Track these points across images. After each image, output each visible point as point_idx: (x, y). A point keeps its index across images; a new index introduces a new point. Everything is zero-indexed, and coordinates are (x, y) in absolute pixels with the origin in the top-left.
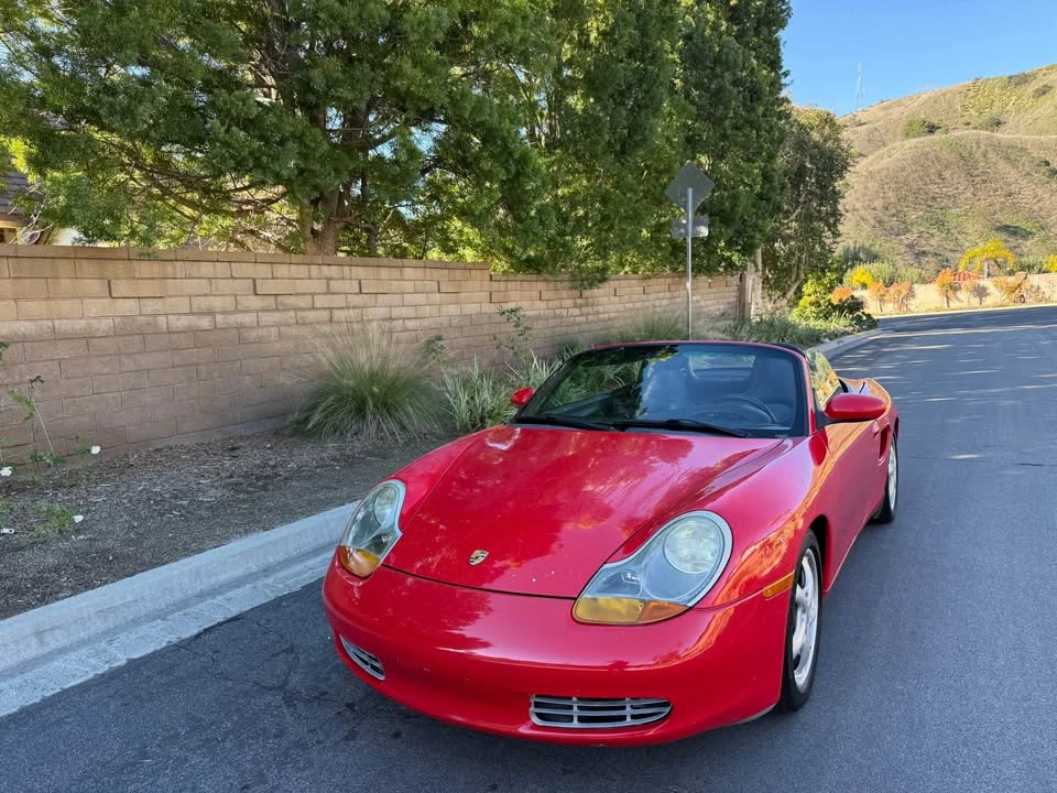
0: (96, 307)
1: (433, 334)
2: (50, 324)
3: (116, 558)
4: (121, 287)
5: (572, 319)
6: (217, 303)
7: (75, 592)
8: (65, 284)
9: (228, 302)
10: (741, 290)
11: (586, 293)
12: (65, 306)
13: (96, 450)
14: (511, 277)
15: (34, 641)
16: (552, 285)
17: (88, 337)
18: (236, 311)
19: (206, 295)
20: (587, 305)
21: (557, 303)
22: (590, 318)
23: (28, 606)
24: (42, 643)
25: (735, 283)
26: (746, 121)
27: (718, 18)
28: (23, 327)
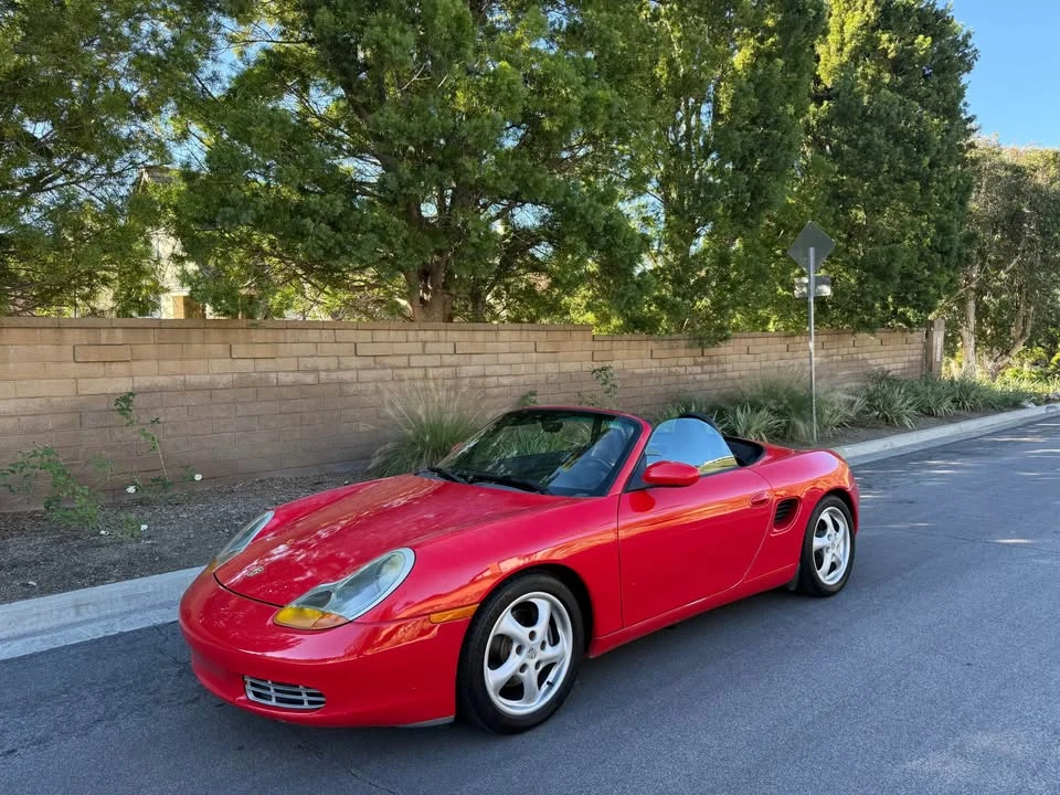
0: (217, 365)
1: (529, 389)
2: (182, 378)
3: (161, 559)
4: (239, 350)
5: (691, 377)
6: (321, 363)
7: (119, 579)
8: (196, 348)
9: (332, 363)
10: (928, 348)
11: (707, 351)
12: (194, 364)
13: (198, 477)
14: (616, 337)
15: (72, 612)
16: (666, 344)
17: (211, 389)
18: (339, 369)
19: (312, 356)
20: (710, 363)
21: (674, 361)
22: (715, 376)
23: (83, 587)
24: (78, 614)
25: (919, 339)
26: (907, 173)
27: (879, 72)
28: (162, 381)
